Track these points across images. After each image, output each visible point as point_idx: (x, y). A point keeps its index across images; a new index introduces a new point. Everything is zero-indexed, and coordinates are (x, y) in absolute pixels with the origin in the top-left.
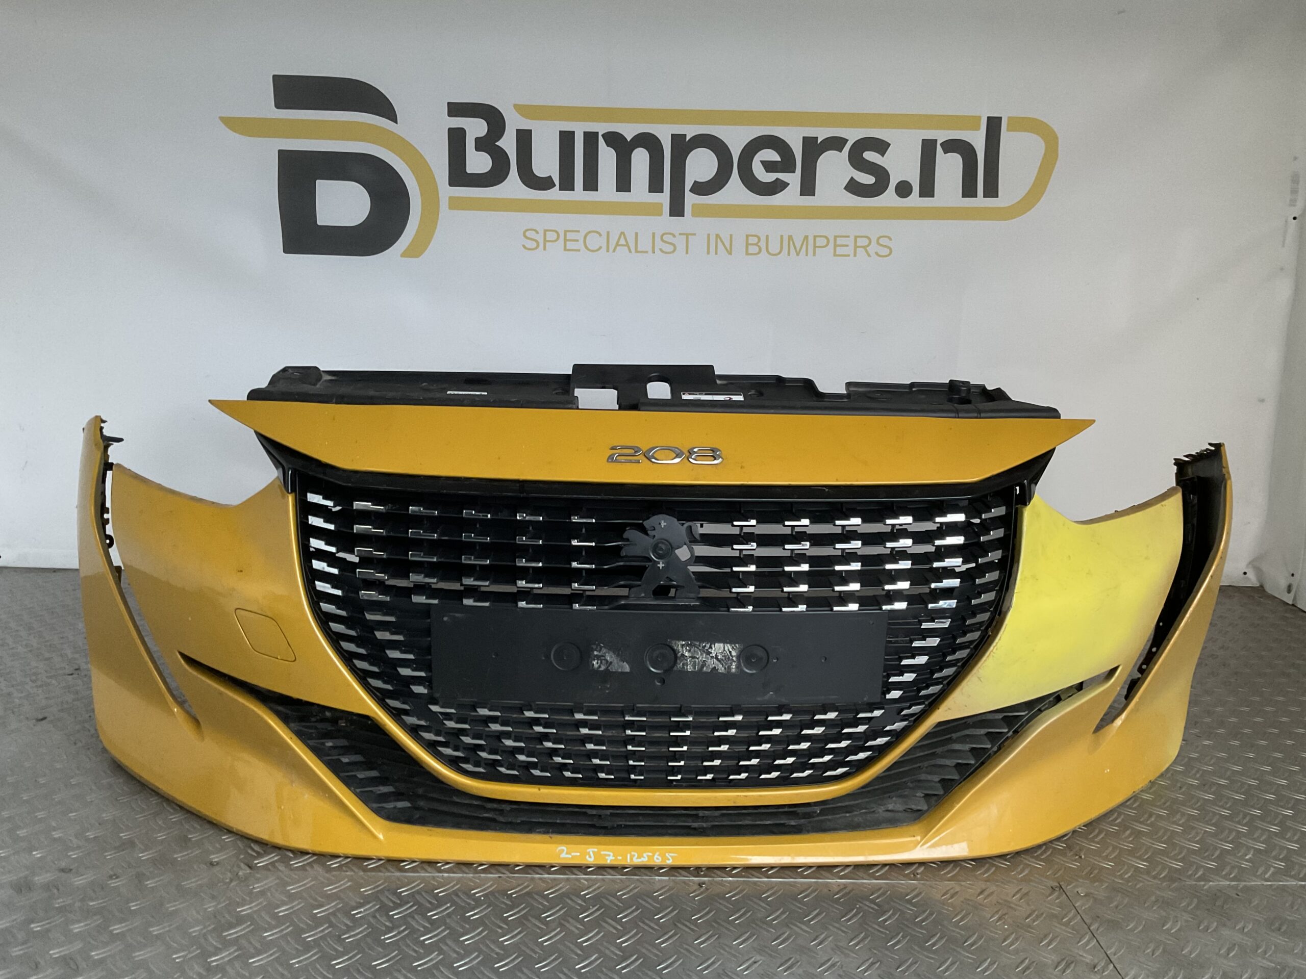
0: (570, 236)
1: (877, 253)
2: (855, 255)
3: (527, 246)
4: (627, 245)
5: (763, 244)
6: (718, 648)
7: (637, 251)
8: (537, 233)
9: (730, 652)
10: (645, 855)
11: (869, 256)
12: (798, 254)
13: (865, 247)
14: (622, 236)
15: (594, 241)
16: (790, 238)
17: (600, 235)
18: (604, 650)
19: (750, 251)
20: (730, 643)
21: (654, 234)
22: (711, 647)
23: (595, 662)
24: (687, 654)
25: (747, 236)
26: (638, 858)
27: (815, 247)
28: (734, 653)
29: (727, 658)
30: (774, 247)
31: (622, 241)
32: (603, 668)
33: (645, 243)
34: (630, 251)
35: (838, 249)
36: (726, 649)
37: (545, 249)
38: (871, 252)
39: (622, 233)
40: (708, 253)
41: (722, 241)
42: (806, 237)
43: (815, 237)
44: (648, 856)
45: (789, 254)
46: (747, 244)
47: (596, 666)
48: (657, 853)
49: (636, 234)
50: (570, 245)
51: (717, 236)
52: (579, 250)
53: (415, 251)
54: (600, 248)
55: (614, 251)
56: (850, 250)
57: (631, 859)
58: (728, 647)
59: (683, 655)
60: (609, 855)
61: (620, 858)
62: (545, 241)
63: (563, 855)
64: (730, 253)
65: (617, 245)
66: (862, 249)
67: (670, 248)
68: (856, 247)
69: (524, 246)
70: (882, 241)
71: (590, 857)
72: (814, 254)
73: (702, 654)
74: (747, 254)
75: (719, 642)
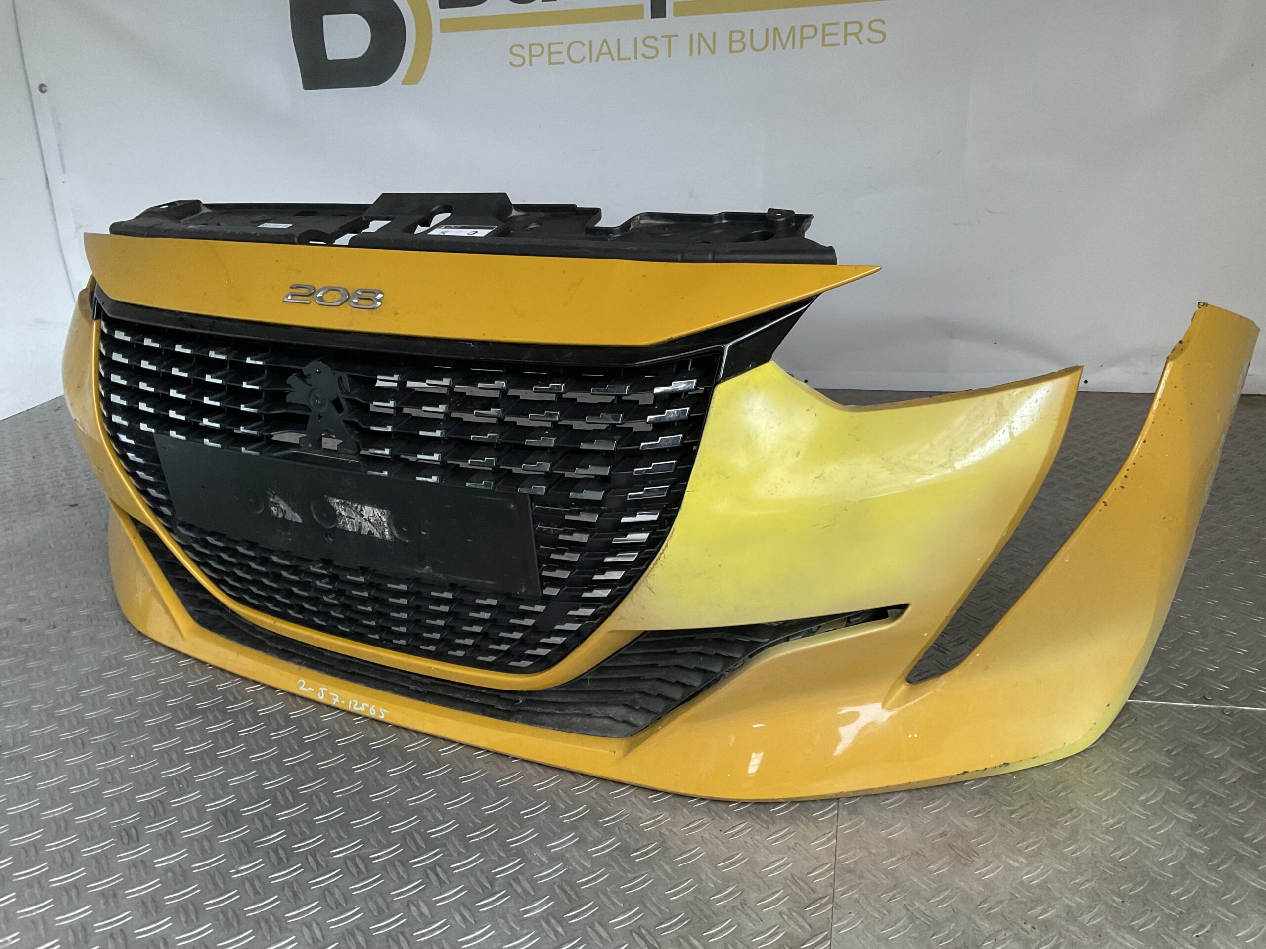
0: (554, 48)
1: (869, 40)
2: (845, 44)
3: (514, 63)
4: (610, 53)
5: (747, 40)
6: (368, 511)
7: (619, 59)
8: (523, 48)
9: (380, 517)
10: (363, 705)
11: (861, 43)
12: (784, 48)
13: (856, 34)
14: (605, 44)
15: (578, 52)
16: (776, 29)
17: (583, 45)
18: (277, 498)
19: (734, 49)
20: (379, 507)
21: (636, 39)
22: (361, 509)
23: (273, 508)
24: (343, 513)
25: (731, 32)
26: (357, 706)
27: (802, 38)
28: (384, 520)
29: (378, 524)
30: (759, 43)
31: (605, 50)
32: (280, 516)
33: (627, 50)
34: (613, 60)
35: (827, 38)
36: (376, 513)
37: (531, 64)
38: (864, 40)
39: (605, 41)
40: (691, 54)
41: (705, 40)
42: (793, 28)
43: (802, 27)
44: (365, 707)
45: (774, 49)
46: (731, 41)
47: (275, 512)
48: (374, 706)
49: (619, 40)
50: (555, 58)
51: (700, 35)
52: (563, 63)
53: (412, 78)
54: (584, 58)
55: (597, 60)
56: (840, 39)
57: (352, 706)
58: (377, 511)
59: (340, 513)
60: (335, 698)
61: (343, 702)
62: (531, 56)
63: (302, 688)
64: (713, 52)
65: (600, 54)
66: (854, 37)
67: (652, 52)
68: (846, 35)
69: (511, 63)
70: (874, 26)
71: (321, 695)
72: (802, 46)
73: (356, 516)
74: (731, 51)
75: (369, 505)
